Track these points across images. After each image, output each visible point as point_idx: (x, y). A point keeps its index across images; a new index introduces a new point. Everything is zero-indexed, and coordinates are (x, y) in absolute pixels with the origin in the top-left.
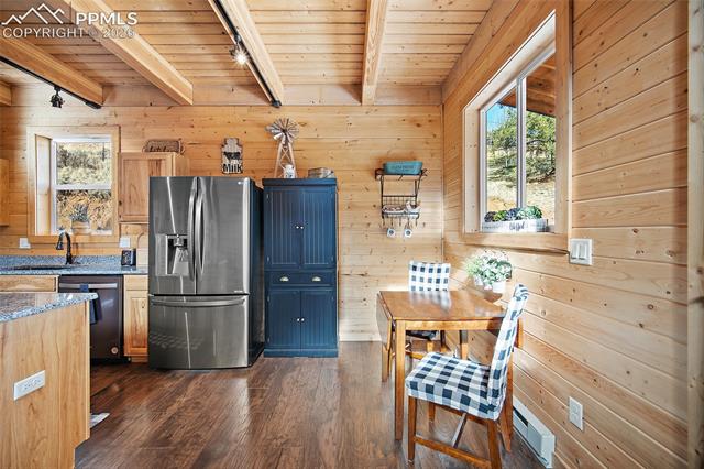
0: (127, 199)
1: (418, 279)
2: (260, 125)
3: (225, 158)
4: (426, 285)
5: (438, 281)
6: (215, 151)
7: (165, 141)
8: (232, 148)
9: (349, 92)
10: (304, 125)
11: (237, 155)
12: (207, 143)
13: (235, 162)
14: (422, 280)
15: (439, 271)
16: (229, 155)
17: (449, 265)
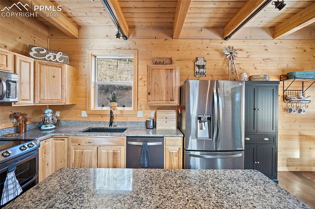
0: (153, 92)
2: (217, 50)
3: (197, 68)
6: (191, 64)
7: (163, 58)
8: (200, 62)
9: (267, 32)
10: (241, 50)
11: (203, 67)
12: (187, 60)
13: (202, 70)
16: (199, 67)
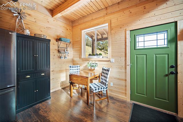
1: (72, 70)
4: (74, 71)
5: (77, 69)
9: (48, 11)
14: (73, 70)
15: (77, 67)
17: (79, 65)
